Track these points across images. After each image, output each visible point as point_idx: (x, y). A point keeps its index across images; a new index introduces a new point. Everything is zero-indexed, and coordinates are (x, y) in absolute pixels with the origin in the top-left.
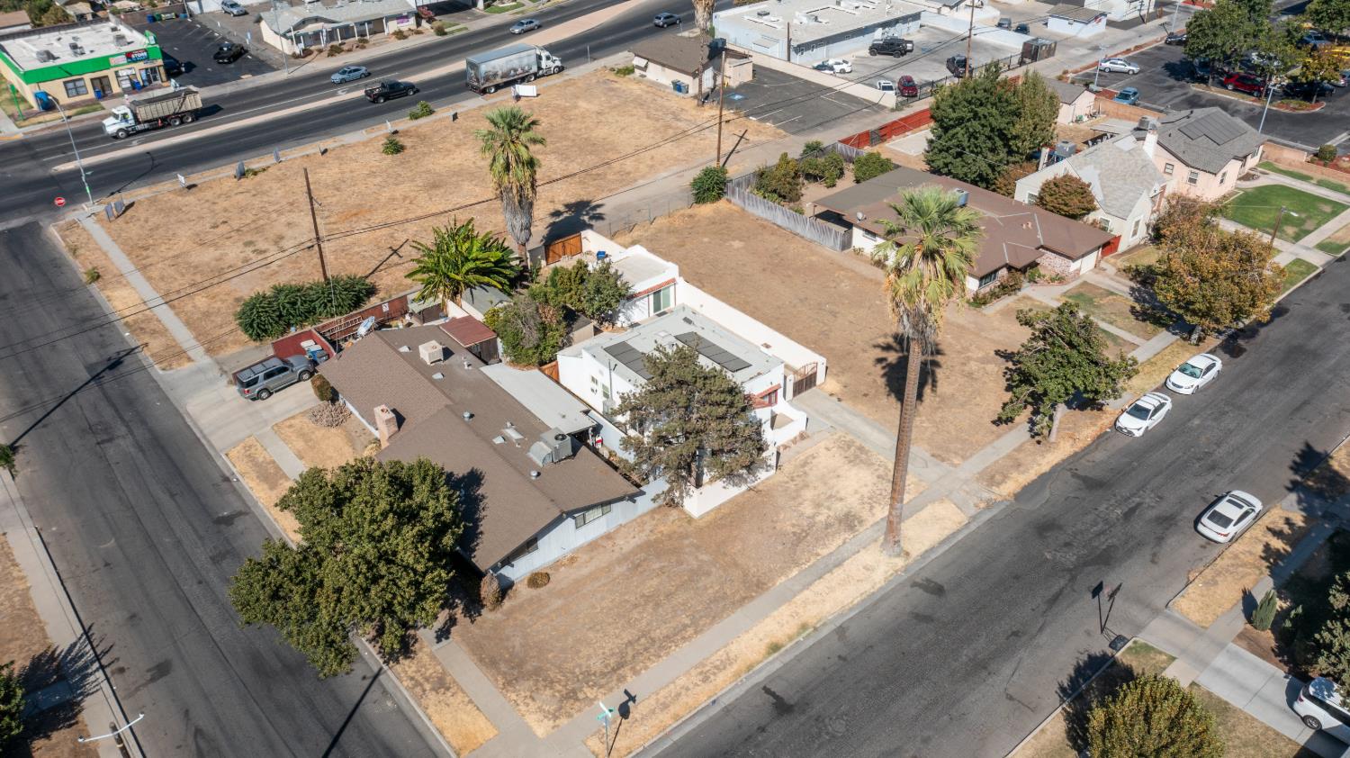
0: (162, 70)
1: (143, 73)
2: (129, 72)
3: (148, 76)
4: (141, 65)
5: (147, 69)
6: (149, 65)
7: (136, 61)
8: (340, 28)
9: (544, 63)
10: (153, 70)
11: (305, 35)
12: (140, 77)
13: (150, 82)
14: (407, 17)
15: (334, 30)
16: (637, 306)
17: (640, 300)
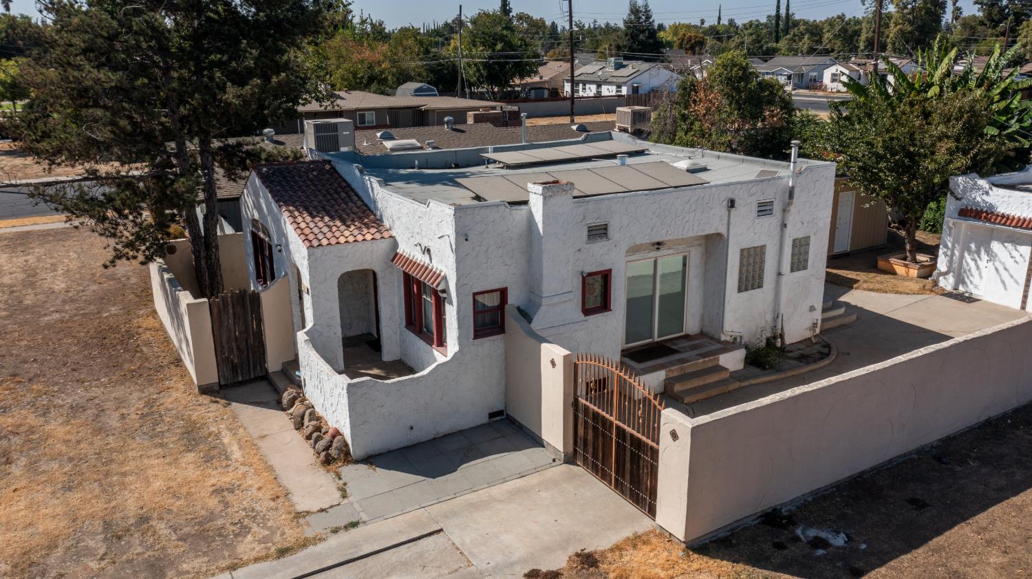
16: (989, 252)
17: (1004, 239)
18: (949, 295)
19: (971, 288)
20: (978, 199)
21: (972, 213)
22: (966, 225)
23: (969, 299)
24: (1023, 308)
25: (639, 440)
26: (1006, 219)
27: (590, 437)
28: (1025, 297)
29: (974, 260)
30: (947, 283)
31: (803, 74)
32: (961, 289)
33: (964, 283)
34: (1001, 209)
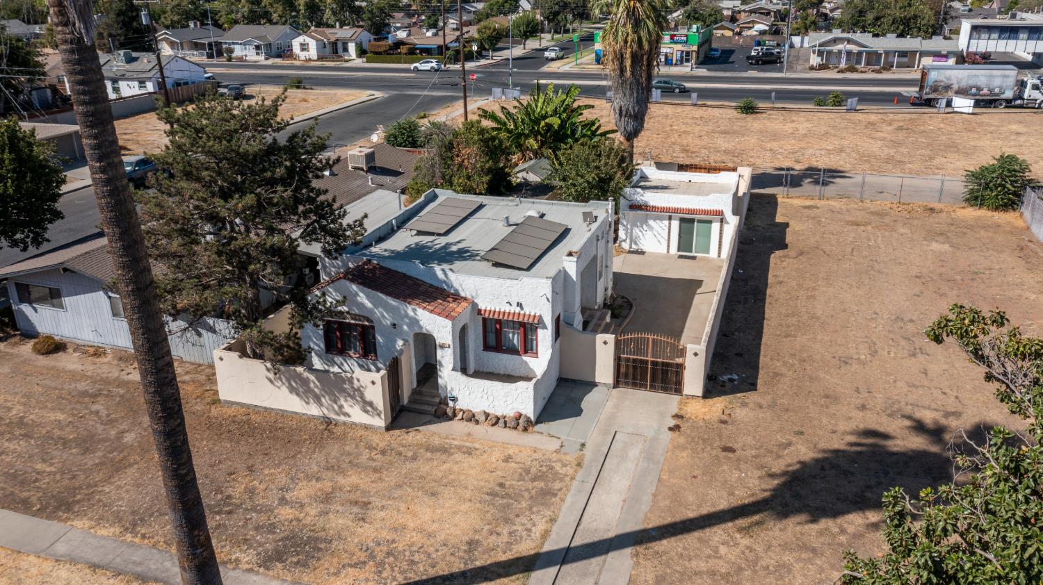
0: (694, 55)
1: (679, 53)
2: (668, 51)
3: (682, 57)
4: (680, 47)
5: (682, 52)
6: (685, 49)
7: (677, 43)
8: (868, 53)
9: (1028, 93)
10: (688, 53)
11: (829, 53)
12: (676, 57)
13: (682, 63)
14: (946, 56)
15: (860, 54)
16: (649, 226)
17: (655, 219)
18: (629, 252)
19: (641, 246)
20: (638, 199)
21: (635, 207)
22: (632, 214)
23: (643, 253)
24: (668, 252)
25: (667, 363)
26: (654, 209)
27: (631, 370)
28: (668, 246)
29: (641, 231)
30: (626, 246)
31: (270, 44)
32: (634, 246)
33: (636, 244)
34: (652, 203)
